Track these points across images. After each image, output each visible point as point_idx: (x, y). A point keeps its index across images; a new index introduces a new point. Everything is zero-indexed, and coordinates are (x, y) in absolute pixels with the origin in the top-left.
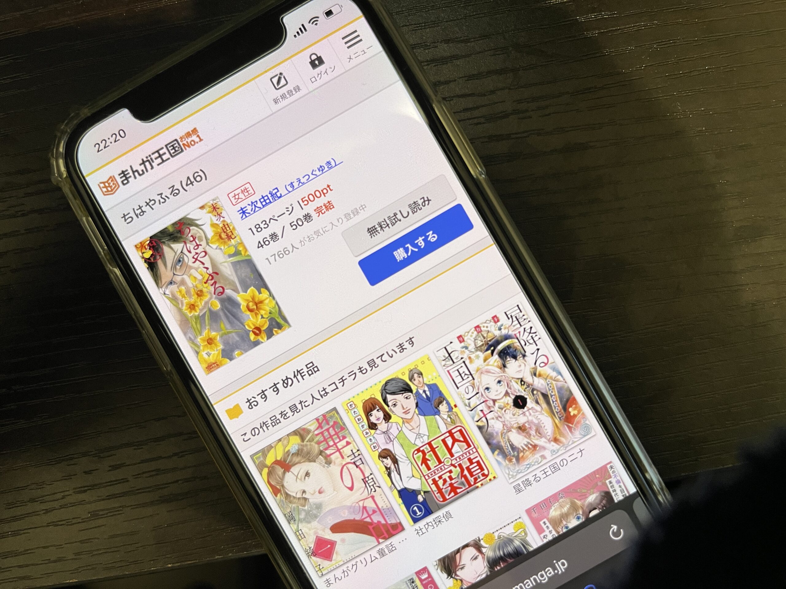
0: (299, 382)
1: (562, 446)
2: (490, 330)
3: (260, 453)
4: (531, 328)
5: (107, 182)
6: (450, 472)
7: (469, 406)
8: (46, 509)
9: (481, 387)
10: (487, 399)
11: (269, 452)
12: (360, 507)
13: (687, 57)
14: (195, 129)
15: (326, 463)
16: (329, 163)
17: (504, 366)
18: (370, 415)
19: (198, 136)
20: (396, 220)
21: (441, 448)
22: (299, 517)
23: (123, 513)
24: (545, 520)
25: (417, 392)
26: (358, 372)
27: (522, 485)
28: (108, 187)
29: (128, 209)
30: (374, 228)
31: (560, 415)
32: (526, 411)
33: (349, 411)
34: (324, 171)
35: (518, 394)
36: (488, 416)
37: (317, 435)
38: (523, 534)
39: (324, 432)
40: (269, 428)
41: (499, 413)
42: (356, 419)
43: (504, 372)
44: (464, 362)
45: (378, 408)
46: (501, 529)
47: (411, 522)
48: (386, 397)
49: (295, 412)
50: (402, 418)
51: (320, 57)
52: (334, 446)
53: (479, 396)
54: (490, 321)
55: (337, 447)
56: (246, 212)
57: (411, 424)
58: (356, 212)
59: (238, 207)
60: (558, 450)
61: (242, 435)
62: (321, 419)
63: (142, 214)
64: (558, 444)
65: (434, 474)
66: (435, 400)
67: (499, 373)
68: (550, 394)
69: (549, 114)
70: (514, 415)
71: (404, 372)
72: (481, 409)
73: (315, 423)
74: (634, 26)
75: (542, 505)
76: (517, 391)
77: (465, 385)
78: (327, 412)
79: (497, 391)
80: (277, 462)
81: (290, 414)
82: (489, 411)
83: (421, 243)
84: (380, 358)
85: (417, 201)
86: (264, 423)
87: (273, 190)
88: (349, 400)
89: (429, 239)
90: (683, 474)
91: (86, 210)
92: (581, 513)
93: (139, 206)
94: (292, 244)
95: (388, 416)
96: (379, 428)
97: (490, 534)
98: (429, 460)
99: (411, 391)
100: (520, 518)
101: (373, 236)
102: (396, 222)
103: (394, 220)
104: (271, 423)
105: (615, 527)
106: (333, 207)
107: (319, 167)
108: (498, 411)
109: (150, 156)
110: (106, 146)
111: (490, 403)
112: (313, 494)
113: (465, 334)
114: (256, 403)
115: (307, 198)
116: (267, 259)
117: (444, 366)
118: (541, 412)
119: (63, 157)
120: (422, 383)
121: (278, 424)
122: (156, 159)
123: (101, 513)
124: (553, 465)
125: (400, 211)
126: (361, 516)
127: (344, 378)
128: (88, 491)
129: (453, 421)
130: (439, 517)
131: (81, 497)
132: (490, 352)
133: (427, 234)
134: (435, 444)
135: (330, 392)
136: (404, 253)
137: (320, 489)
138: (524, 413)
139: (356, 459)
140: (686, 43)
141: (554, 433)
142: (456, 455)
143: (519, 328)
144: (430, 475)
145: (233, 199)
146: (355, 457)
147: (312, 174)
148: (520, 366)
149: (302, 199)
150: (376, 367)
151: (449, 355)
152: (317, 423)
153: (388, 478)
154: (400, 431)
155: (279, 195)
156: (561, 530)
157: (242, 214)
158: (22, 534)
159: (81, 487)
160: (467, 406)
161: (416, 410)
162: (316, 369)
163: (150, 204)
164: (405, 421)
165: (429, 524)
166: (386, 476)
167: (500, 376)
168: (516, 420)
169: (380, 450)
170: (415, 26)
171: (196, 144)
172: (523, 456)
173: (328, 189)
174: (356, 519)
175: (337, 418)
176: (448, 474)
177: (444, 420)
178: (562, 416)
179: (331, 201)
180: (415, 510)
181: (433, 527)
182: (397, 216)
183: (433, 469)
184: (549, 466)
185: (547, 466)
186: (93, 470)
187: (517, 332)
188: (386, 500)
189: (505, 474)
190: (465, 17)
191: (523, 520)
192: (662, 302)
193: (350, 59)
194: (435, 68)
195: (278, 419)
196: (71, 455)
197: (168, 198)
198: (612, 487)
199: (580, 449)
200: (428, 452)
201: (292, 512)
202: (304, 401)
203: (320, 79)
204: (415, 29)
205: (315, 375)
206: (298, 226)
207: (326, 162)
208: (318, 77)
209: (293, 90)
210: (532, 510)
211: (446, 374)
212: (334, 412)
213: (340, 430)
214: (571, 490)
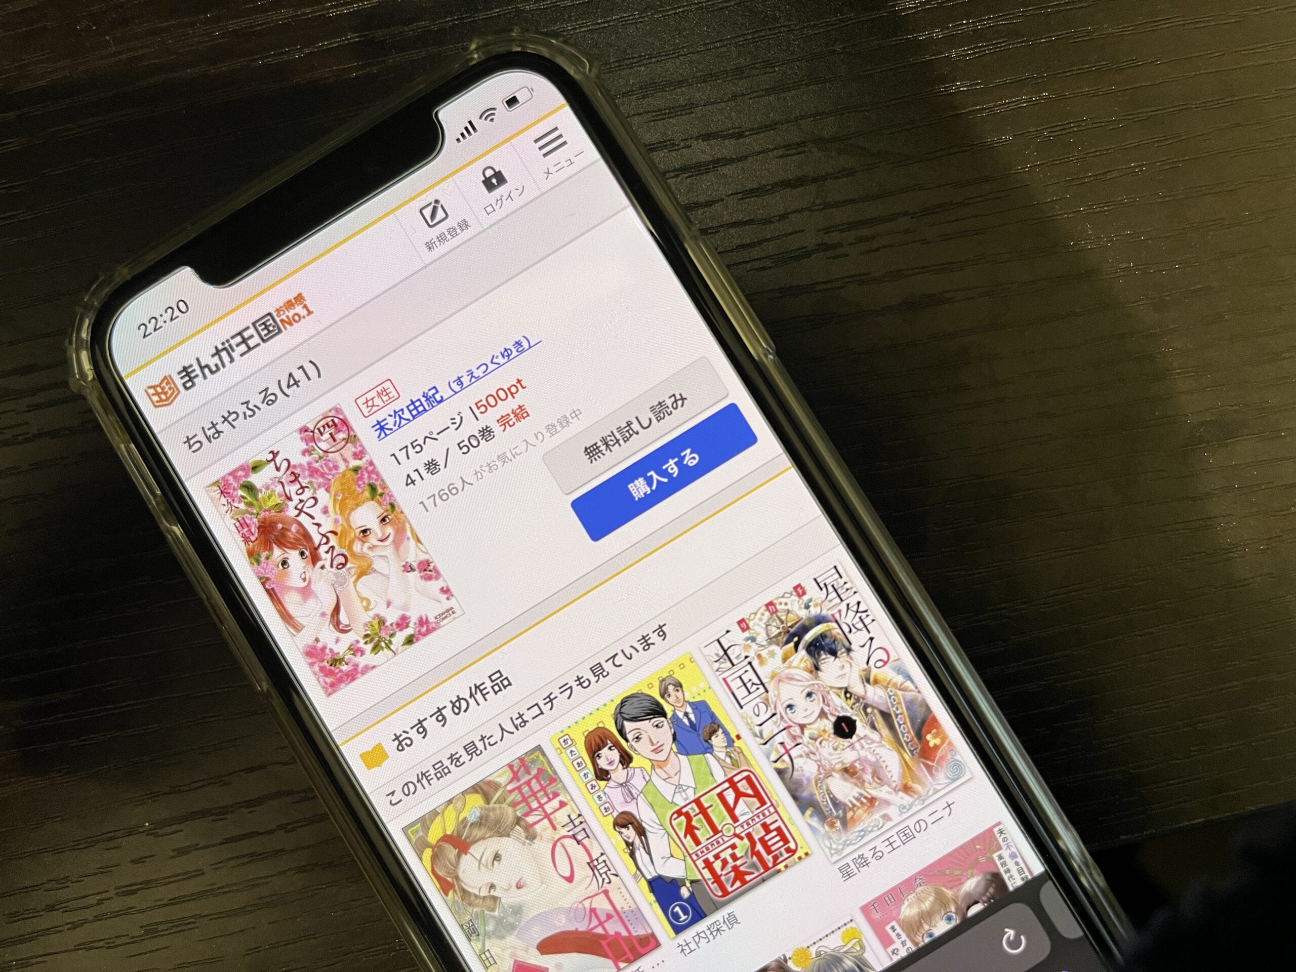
0: (478, 704)
1: (918, 798)
2: (790, 609)
3: (417, 824)
4: (859, 603)
5: (159, 385)
6: (733, 847)
7: (762, 737)
8: (73, 923)
9: (779, 705)
10: (791, 724)
11: (432, 821)
13: (1100, 149)
14: (300, 295)
15: (527, 838)
16: (518, 343)
17: (817, 668)
18: (598, 756)
19: (305, 307)
20: (631, 432)
21: (715, 808)
22: (485, 929)
23: (197, 927)
24: (894, 923)
25: (675, 715)
26: (574, 684)
27: (853, 866)
28: (161, 393)
29: (194, 429)
30: (595, 447)
31: (912, 746)
33: (563, 751)
34: (511, 357)
35: (841, 715)
36: (793, 753)
37: (511, 791)
38: (858, 948)
39: (523, 787)
40: (431, 782)
41: (810, 746)
42: (575, 763)
43: (817, 677)
44: (750, 663)
45: (610, 744)
46: (821, 940)
47: (672, 934)
48: (623, 726)
49: (474, 754)
50: (650, 760)
51: (500, 172)
52: (540, 809)
54: (791, 594)
55: (544, 811)
56: (386, 427)
58: (564, 422)
59: (373, 420)
60: (911, 806)
61: (388, 795)
62: (516, 765)
63: (216, 436)
64: (910, 796)
65: (706, 852)
67: (809, 681)
68: (894, 711)
69: (877, 249)
70: (835, 749)
72: (782, 741)
73: (506, 772)
74: (1009, 103)
75: (887, 899)
76: (839, 709)
77: (752, 702)
78: (526, 753)
79: (807, 711)
80: (446, 839)
81: (465, 758)
82: (794, 744)
83: (672, 469)
84: (612, 660)
85: (664, 401)
86: (423, 774)
87: (429, 390)
88: (562, 732)
89: (685, 462)
90: (1122, 837)
91: (126, 433)
92: (953, 909)
93: (212, 423)
94: (461, 478)
95: (626, 757)
96: (612, 778)
97: (803, 948)
98: (698, 829)
99: (663, 714)
100: (851, 921)
101: (594, 461)
102: (631, 435)
103: (627, 432)
104: (435, 774)
105: (1010, 933)
106: (528, 415)
107: (503, 350)
108: (808, 743)
109: (228, 341)
110: (157, 327)
111: (795, 731)
112: (507, 890)
113: (750, 616)
114: (408, 742)
115: (484, 402)
116: (422, 503)
117: (717, 670)
119: (87, 347)
120: (682, 700)
121: (446, 774)
122: (238, 345)
123: (161, 927)
124: (903, 831)
125: (637, 418)
126: (588, 922)
127: (552, 697)
128: (140, 893)
129: (735, 763)
130: (718, 923)
131: (130, 901)
132: (792, 645)
133: (683, 454)
134: (706, 801)
135: (530, 720)
136: (646, 486)
137: (519, 881)
138: (852, 746)
139: (577, 830)
140: (1097, 125)
141: (903, 776)
142: (742, 819)
143: (839, 604)
144: (699, 853)
145: (364, 408)
146: (575, 827)
147: (492, 362)
148: (843, 667)
149: (476, 404)
150: (604, 677)
151: (725, 652)
152: (510, 771)
153: (631, 860)
154: (647, 782)
155: (439, 399)
156: (921, 939)
157: (379, 431)
158: (35, 963)
159: (128, 886)
160: (758, 736)
161: (674, 747)
162: (506, 683)
163: (230, 419)
164: (655, 765)
165: (701, 935)
166: (627, 856)
167: (810, 685)
169: (615, 814)
170: (654, 114)
171: (303, 320)
172: (852, 817)
173: (518, 385)
174: (580, 929)
175: (543, 763)
176: (730, 851)
178: (916, 749)
179: (523, 406)
180: (677, 913)
181: (707, 940)
182: (632, 426)
183: (704, 842)
184: (897, 833)
185: (894, 832)
186: (146, 857)
187: (835, 611)
188: (627, 896)
189: (824, 847)
190: (734, 97)
191: (856, 924)
192: (1075, 551)
193: (548, 173)
194: (688, 180)
195: (447, 767)
196: (110, 832)
197: (259, 409)
198: (1004, 864)
199: (947, 803)
200: (695, 816)
201: (475, 922)
202: (488, 736)
203: (501, 208)
204: (654, 118)
205: (504, 692)
206: (471, 448)
207: (514, 343)
208: (497, 204)
209: (457, 227)
210: (872, 908)
211: (721, 684)
212: (538, 753)
213: (548, 782)
214: (935, 872)
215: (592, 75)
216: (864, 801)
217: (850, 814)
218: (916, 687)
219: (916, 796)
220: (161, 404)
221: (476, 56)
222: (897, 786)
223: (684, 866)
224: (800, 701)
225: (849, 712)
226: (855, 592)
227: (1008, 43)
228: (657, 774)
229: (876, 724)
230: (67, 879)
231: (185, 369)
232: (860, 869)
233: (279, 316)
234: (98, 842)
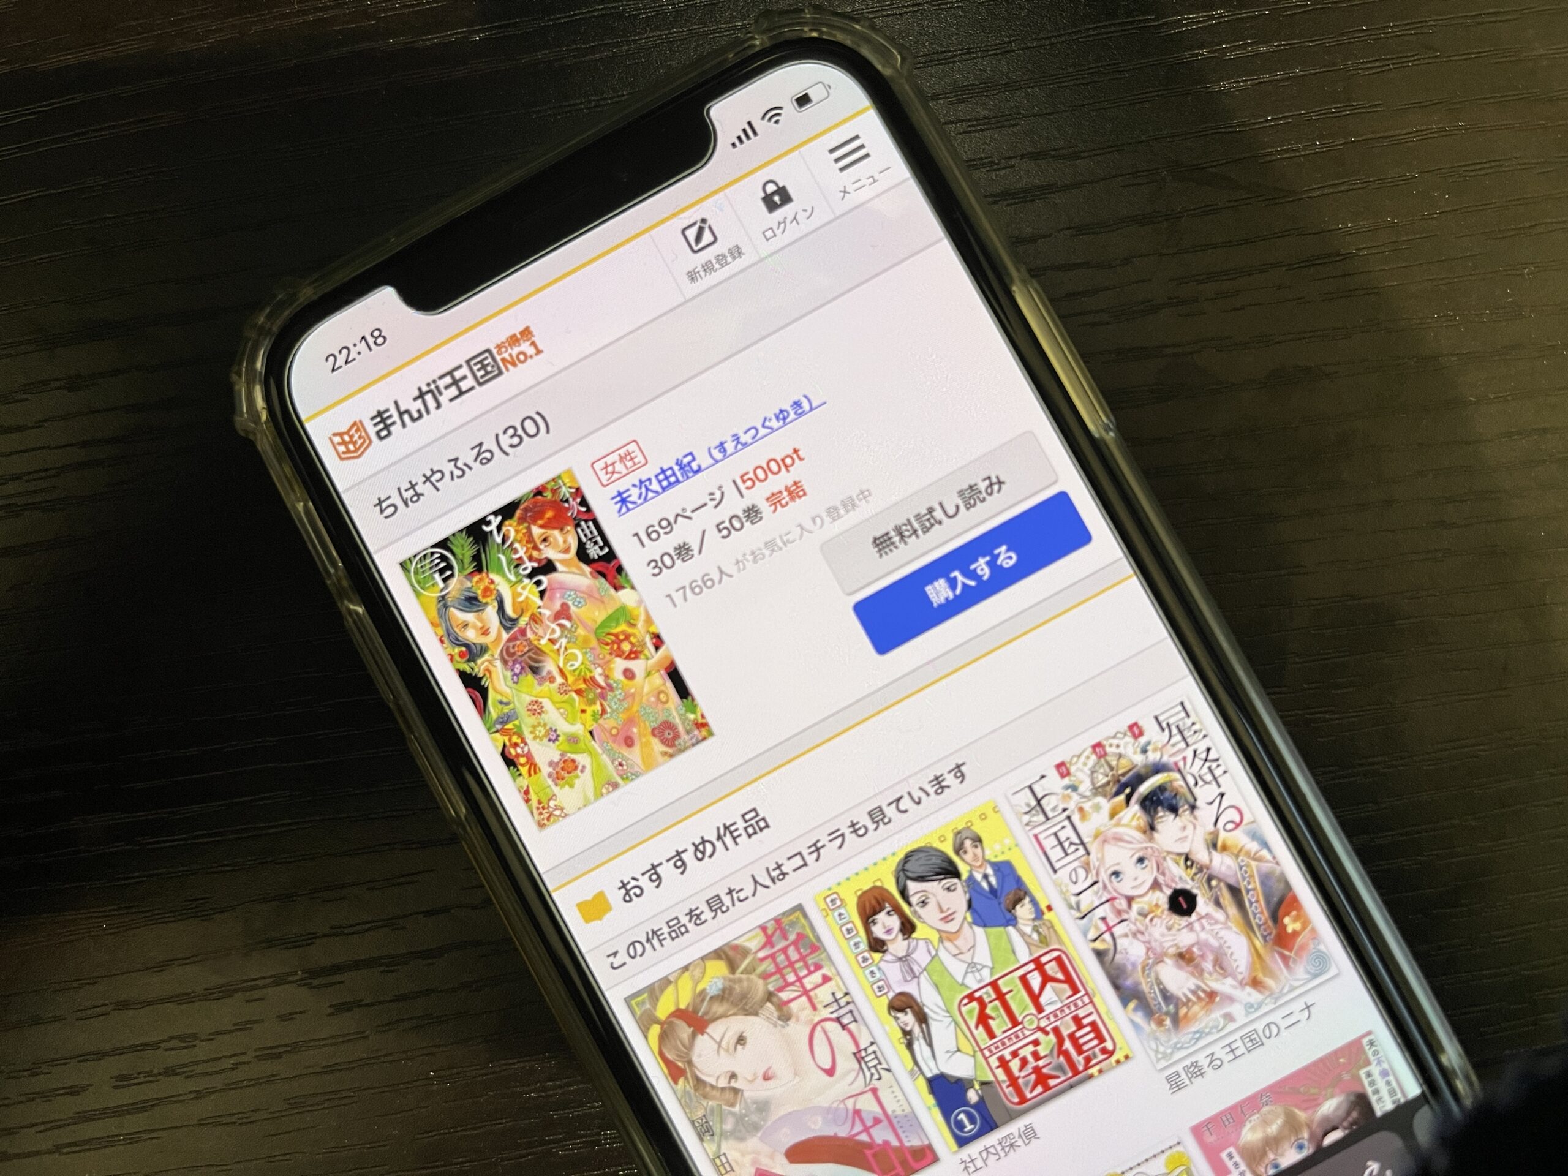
0: (727, 849)
2: (1123, 752)
4: (1208, 750)
5: (347, 433)
6: (1036, 1043)
7: (1078, 909)
8: (198, 1091)
9: (1102, 871)
10: (1115, 895)
11: (662, 991)
13: (1525, 195)
15: (780, 1018)
16: (797, 404)
17: (1152, 828)
19: (533, 344)
21: (1017, 994)
22: (721, 1128)
23: (355, 1103)
24: (1231, 1149)
25: (971, 878)
26: (847, 831)
27: (1183, 1076)
28: (349, 442)
29: (386, 489)
30: (886, 538)
31: (1265, 930)
32: (1194, 922)
33: (830, 912)
34: (788, 420)
35: (1180, 886)
36: (1117, 930)
37: (763, 960)
39: (778, 954)
40: (663, 942)
41: (1138, 924)
42: (844, 929)
43: (1151, 839)
44: (1069, 818)
45: (888, 908)
46: (1139, 1165)
49: (719, 911)
50: (939, 931)
51: (784, 188)
52: (798, 984)
54: (1125, 734)
55: (803, 986)
56: (629, 499)
57: (956, 943)
58: (850, 504)
59: (613, 490)
60: (1260, 1005)
61: (608, 956)
62: (771, 927)
63: (415, 499)
64: (1260, 992)
65: (1001, 1048)
66: (1008, 894)
67: (1141, 843)
68: (1245, 886)
69: (1242, 308)
70: (1169, 929)
72: (1102, 915)
73: (758, 935)
74: (1416, 132)
75: (1224, 1119)
76: (1177, 879)
77: (1069, 865)
78: (784, 914)
79: (1135, 880)
80: (679, 1014)
81: (707, 915)
82: (1118, 921)
83: (982, 570)
84: (894, 805)
85: (976, 485)
86: (654, 932)
87: (685, 456)
88: (830, 889)
89: (999, 562)
91: (304, 490)
93: (410, 482)
94: (719, 568)
95: (908, 926)
97: (1116, 1174)
98: (992, 1018)
99: (956, 874)
100: (1179, 1143)
101: (884, 555)
102: (932, 525)
103: (928, 521)
104: (669, 933)
105: (1374, 1167)
106: (805, 494)
107: (778, 412)
109: (434, 381)
110: (349, 359)
111: (1120, 904)
112: (752, 1081)
113: (1072, 759)
114: (638, 891)
115: (751, 475)
116: (669, 596)
118: (1225, 924)
119: (261, 381)
120: (981, 858)
121: (682, 934)
122: (447, 387)
123: (309, 1101)
124: (1249, 1035)
125: (941, 504)
127: (819, 845)
128: (287, 1057)
130: (1011, 1137)
131: (271, 1066)
132: (1122, 797)
133: (996, 552)
134: (1006, 984)
135: (791, 872)
136: (948, 590)
138: (1190, 926)
139: (842, 1012)
140: (1523, 167)
141: (1252, 967)
142: (1048, 1010)
143: (1185, 749)
144: (993, 1048)
145: (602, 474)
146: (840, 1008)
147: (763, 426)
148: (1184, 828)
149: (742, 477)
150: (885, 824)
151: (1039, 802)
152: (762, 934)
155: (694, 466)
156: (1263, 1170)
157: (619, 505)
158: (146, 1139)
159: (271, 1048)
160: (1071, 907)
162: (762, 824)
164: (945, 937)
165: (989, 1150)
167: (1142, 849)
169: (891, 995)
170: (970, 124)
171: (529, 360)
172: (1186, 1014)
173: (795, 456)
175: (803, 927)
176: (1031, 1048)
177: (1026, 937)
178: (1270, 934)
179: (799, 482)
181: (997, 1157)
182: (935, 514)
183: (999, 1035)
184: (1241, 1038)
185: (1237, 1036)
186: (296, 1013)
187: (1178, 758)
188: (901, 1097)
189: (1148, 1050)
191: (1184, 1147)
193: (845, 192)
194: (1009, 208)
195: (684, 925)
196: (253, 980)
197: (470, 468)
198: (1372, 1083)
199: (1306, 1003)
200: (991, 1002)
201: (710, 1118)
202: (737, 889)
203: (783, 233)
204: (969, 129)
205: (760, 836)
206: (733, 531)
207: (791, 403)
208: (778, 228)
209: (728, 255)
210: (1205, 1128)
211: (1031, 842)
212: (798, 914)
213: (809, 951)
214: (1287, 1088)
215: (905, 73)
216: (1202, 995)
217: (1183, 1011)
218: (1274, 858)
219: (1267, 993)
220: (349, 455)
221: (758, 43)
222: (1243, 979)
223: (973, 1064)
224: (1130, 869)
225: (1188, 884)
226: (1205, 736)
227: (1416, 58)
228: (945, 948)
229: (1221, 900)
230: (194, 1036)
231: (380, 414)
232: (1192, 1079)
233: (499, 353)
234: (236, 991)
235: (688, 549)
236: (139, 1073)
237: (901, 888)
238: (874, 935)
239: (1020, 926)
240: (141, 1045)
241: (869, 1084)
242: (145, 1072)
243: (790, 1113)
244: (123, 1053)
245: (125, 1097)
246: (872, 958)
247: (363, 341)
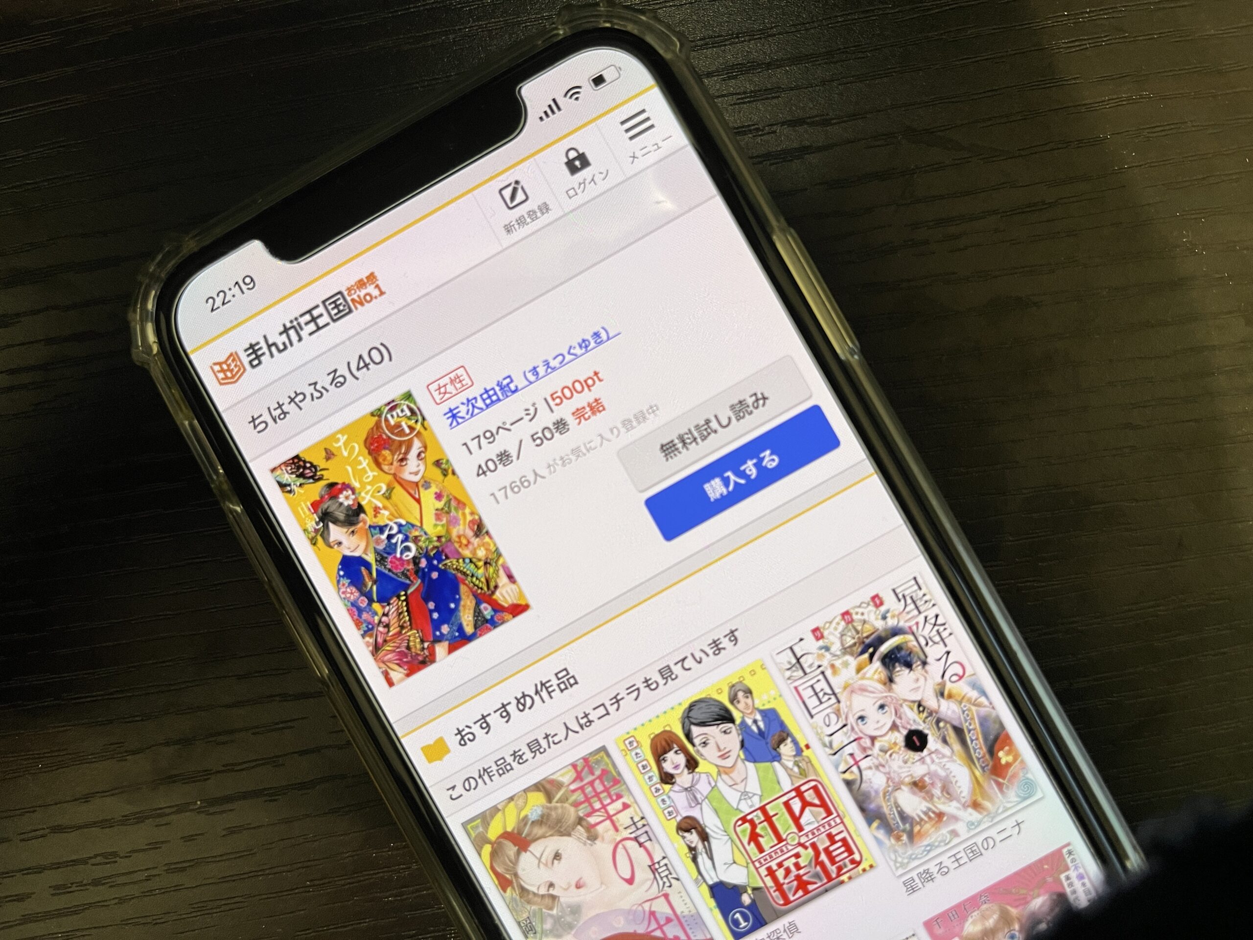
0: (544, 702)
1: (986, 816)
2: (867, 619)
3: (477, 819)
4: (937, 616)
5: (225, 362)
6: (797, 856)
7: (831, 747)
8: (120, 897)
10: (861, 735)
11: (492, 817)
12: (644, 912)
14: (372, 274)
15: (588, 838)
16: (596, 335)
17: (891, 680)
18: (663, 759)
19: (377, 286)
21: (781, 816)
22: (542, 927)
23: (246, 907)
25: (743, 723)
26: (642, 686)
27: (917, 880)
29: (259, 409)
30: (671, 445)
31: (983, 762)
32: (926, 756)
33: (628, 752)
34: (589, 348)
35: (914, 727)
36: (863, 764)
37: (574, 791)
39: (586, 787)
40: (493, 778)
41: (880, 759)
42: (640, 765)
43: (890, 690)
44: (823, 673)
45: (676, 748)
49: (537, 752)
50: (717, 766)
51: (583, 154)
52: (603, 810)
53: (848, 730)
55: (607, 812)
56: (459, 415)
58: (641, 417)
59: (445, 407)
60: (980, 823)
61: (448, 790)
62: (580, 765)
63: (282, 416)
64: (980, 813)
65: (769, 860)
66: (773, 736)
67: (882, 693)
69: (965, 248)
70: (906, 762)
71: (720, 689)
72: (851, 752)
73: (569, 771)
74: (1109, 100)
75: (951, 915)
76: (912, 722)
77: (824, 711)
78: (591, 754)
80: (506, 835)
81: (528, 755)
83: (750, 470)
84: (680, 664)
85: (744, 400)
86: (485, 770)
87: (505, 379)
88: (628, 733)
89: (764, 464)
91: (190, 409)
92: (1017, 927)
93: (278, 403)
94: (534, 471)
95: (692, 762)
98: (762, 836)
99: (731, 720)
100: (913, 935)
101: (670, 459)
102: (709, 434)
103: (705, 430)
104: (497, 771)
106: (604, 409)
107: (580, 341)
109: (296, 319)
110: (226, 301)
111: (866, 743)
113: (825, 625)
114: (471, 737)
115: (559, 394)
116: (493, 494)
119: (152, 319)
121: (508, 771)
122: (307, 324)
123: (210, 905)
124: (970, 848)
125: (716, 417)
127: (619, 697)
128: (190, 871)
129: (803, 773)
130: (778, 932)
131: (180, 878)
132: (866, 656)
133: (762, 455)
134: (772, 809)
135: (596, 720)
136: (723, 487)
138: (922, 760)
139: (639, 832)
140: (1197, 129)
141: (973, 792)
142: (807, 829)
143: (917, 616)
144: (762, 860)
145: (436, 394)
146: (638, 829)
147: (569, 353)
148: (917, 680)
149: (552, 395)
150: (673, 680)
151: (798, 660)
152: (573, 771)
153: (692, 865)
154: (713, 788)
155: (513, 388)
157: (450, 420)
158: (80, 936)
159: (178, 863)
160: (825, 745)
162: (572, 681)
168: (909, 771)
169: (679, 818)
170: (740, 97)
171: (374, 300)
172: (919, 831)
173: (595, 378)
175: (608, 765)
176: (793, 860)
177: (789, 771)
178: (987, 765)
179: (600, 399)
182: (711, 424)
183: (768, 850)
184: (964, 849)
185: (961, 848)
186: (196, 835)
187: (912, 623)
188: (688, 900)
189: (889, 860)
190: (823, 83)
191: (918, 938)
192: (1153, 567)
193: (634, 157)
194: (771, 167)
195: (509, 764)
196: (161, 809)
197: (327, 391)
198: (1071, 885)
199: (1016, 821)
200: (760, 823)
201: (531, 918)
202: (552, 734)
203: (583, 191)
204: (738, 101)
205: (571, 690)
206: (545, 441)
207: (591, 333)
208: (579, 188)
209: (537, 211)
210: (935, 923)
211: (792, 692)
212: (602, 754)
213: (612, 783)
214: (1001, 889)
215: (683, 56)
216: (932, 815)
217: (917, 829)
219: (985, 813)
221: (561, 32)
222: (965, 802)
224: (872, 713)
226: (934, 605)
227: (1109, 38)
228: (722, 779)
229: (948, 738)
230: (115, 854)
231: (252, 346)
232: (925, 884)
233: (349, 295)
234: (147, 818)
235: (508, 455)
236: (72, 884)
237: (686, 732)
238: (665, 770)
239: (783, 761)
240: (72, 861)
241: (662, 890)
242: (77, 883)
243: (598, 915)
244: (59, 868)
245: (62, 902)
246: (663, 789)
247: (237, 286)
